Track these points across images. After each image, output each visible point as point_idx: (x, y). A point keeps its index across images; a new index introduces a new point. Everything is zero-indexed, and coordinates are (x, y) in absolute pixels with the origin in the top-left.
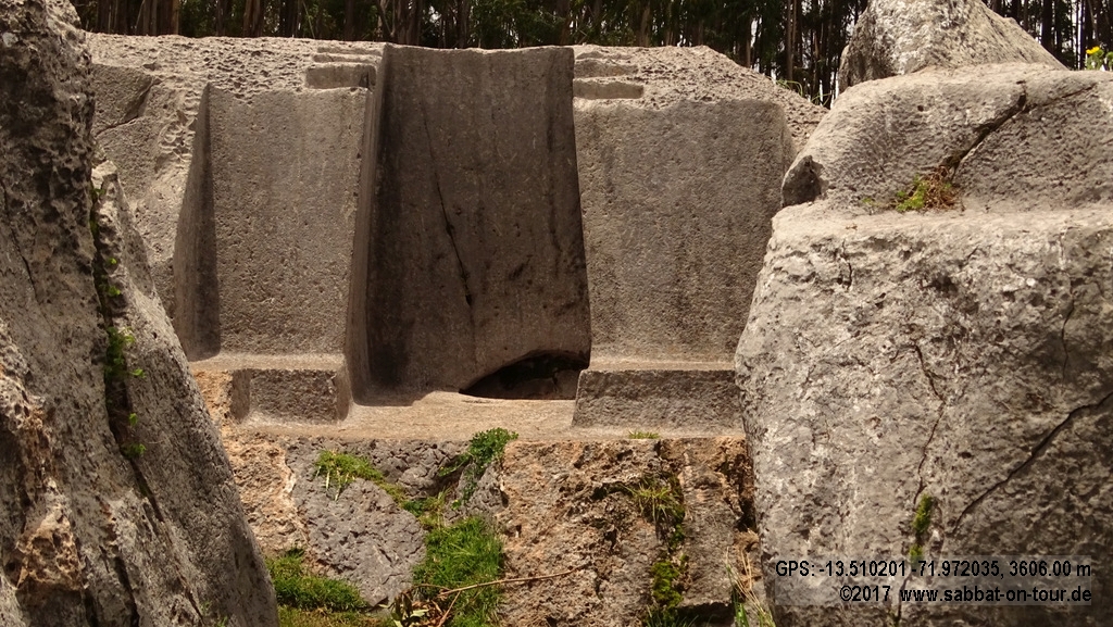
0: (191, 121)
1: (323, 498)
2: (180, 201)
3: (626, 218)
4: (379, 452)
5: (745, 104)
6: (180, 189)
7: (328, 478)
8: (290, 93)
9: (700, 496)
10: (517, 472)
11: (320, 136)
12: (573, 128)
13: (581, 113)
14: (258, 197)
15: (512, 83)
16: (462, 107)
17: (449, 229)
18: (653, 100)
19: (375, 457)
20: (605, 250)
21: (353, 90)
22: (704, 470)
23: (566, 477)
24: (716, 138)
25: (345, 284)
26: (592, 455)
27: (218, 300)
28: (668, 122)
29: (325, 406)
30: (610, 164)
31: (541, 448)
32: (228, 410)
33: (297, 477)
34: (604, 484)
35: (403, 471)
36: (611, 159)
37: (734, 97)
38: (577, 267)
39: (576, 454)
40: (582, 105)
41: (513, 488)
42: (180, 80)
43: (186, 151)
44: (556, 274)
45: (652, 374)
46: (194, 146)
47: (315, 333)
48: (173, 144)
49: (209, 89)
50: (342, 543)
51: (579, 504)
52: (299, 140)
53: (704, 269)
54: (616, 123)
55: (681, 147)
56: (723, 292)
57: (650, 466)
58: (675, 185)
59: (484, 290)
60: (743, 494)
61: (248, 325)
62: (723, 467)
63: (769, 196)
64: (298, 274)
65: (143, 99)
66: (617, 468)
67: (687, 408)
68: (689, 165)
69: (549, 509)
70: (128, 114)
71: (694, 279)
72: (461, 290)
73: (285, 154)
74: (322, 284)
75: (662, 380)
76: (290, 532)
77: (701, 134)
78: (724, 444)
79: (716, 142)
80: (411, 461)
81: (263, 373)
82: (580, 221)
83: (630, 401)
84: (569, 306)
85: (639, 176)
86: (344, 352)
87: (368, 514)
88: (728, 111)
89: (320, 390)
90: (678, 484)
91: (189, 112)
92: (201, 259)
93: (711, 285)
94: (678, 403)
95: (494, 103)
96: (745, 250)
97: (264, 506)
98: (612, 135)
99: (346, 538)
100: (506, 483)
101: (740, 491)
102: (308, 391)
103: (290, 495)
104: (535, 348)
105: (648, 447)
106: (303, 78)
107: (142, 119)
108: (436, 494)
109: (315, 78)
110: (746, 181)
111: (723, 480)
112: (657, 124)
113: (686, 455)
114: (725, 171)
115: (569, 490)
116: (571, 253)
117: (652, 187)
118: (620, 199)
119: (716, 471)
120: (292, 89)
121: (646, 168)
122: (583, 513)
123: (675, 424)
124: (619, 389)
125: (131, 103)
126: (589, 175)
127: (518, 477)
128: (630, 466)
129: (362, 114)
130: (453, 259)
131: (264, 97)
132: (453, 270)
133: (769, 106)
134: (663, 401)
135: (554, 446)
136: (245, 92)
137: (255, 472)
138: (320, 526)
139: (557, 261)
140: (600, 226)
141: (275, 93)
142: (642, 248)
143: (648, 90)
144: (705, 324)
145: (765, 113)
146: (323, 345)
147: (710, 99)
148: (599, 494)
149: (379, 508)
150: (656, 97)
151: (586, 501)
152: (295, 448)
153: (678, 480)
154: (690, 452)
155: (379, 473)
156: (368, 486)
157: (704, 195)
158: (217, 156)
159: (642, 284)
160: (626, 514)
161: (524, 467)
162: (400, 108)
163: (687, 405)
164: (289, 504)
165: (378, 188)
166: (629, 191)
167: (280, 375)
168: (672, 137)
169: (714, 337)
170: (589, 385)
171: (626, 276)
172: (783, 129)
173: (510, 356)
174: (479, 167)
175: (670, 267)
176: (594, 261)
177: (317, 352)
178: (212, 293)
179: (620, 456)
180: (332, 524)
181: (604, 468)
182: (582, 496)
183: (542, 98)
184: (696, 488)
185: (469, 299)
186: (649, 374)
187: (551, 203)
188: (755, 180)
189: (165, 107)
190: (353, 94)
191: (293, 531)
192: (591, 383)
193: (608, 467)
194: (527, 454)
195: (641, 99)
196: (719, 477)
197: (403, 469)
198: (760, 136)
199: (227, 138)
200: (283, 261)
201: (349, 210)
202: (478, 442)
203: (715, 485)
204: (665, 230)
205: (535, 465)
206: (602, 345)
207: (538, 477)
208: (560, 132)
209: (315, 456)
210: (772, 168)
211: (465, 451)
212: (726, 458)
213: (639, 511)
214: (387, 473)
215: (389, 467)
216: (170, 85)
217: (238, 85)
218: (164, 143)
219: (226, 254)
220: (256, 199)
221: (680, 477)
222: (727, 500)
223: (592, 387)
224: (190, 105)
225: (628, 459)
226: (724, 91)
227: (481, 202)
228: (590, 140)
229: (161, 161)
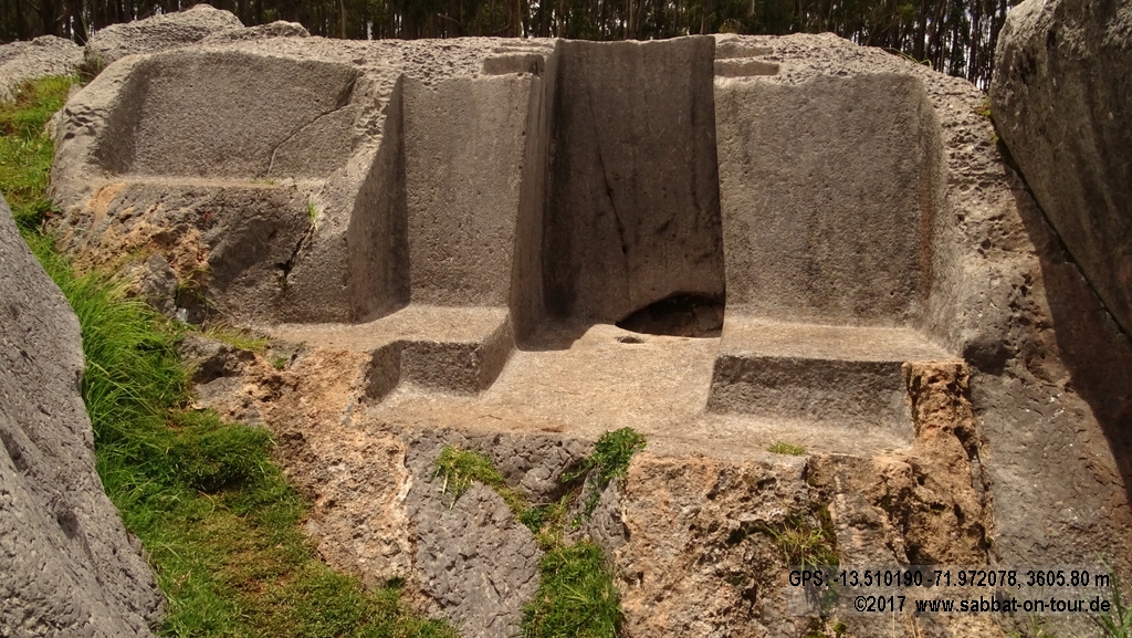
0: (384, 105)
1: (438, 508)
2: (363, 177)
3: (761, 188)
4: (504, 449)
5: (881, 77)
6: (365, 167)
7: (446, 482)
8: (468, 80)
9: (856, 538)
10: (641, 499)
11: (491, 116)
12: (713, 106)
13: (721, 90)
14: (441, 171)
15: (662, 68)
16: (620, 90)
17: (609, 192)
18: (789, 76)
19: (498, 456)
20: (740, 218)
21: (520, 75)
22: (860, 503)
23: (697, 512)
24: (850, 111)
25: (510, 246)
26: (728, 482)
27: (408, 259)
28: (804, 97)
29: (468, 378)
30: (747, 137)
31: (670, 469)
32: (363, 394)
33: (414, 479)
34: (742, 523)
35: (525, 472)
36: (748, 132)
37: (870, 71)
38: (713, 224)
39: (710, 482)
40: (722, 82)
41: (637, 521)
42: (379, 72)
43: (378, 132)
44: (696, 228)
45: (792, 362)
46: (385, 128)
47: (484, 289)
48: (366, 127)
49: (402, 79)
50: (449, 568)
51: (712, 551)
52: (475, 121)
53: (835, 236)
54: (753, 99)
55: (816, 120)
56: (853, 258)
57: (797, 499)
58: (810, 156)
59: (637, 242)
60: (907, 536)
61: (431, 281)
62: (884, 502)
63: (903, 167)
64: (472, 238)
65: (351, 88)
66: (757, 499)
67: (828, 400)
68: (823, 138)
69: (676, 555)
70: (339, 102)
71: (825, 246)
72: (618, 242)
73: (463, 133)
74: (492, 246)
75: (802, 369)
76: (394, 554)
77: (835, 107)
78: (885, 472)
79: (851, 115)
80: (534, 461)
81: (412, 344)
82: (718, 189)
83: (767, 389)
84: (706, 256)
85: (774, 149)
86: (509, 306)
87: (482, 529)
88: (864, 85)
89: (463, 363)
90: (829, 519)
91: (383, 99)
92: (395, 224)
93: (841, 252)
94: (819, 394)
95: (647, 86)
96: (877, 220)
97: (373, 518)
98: (750, 110)
99: (454, 562)
100: (631, 514)
101: (905, 532)
102: (453, 364)
103: (404, 502)
104: (678, 289)
105: (795, 475)
106: (481, 66)
107: (349, 106)
108: (557, 499)
109: (492, 66)
110: (879, 152)
111: (884, 519)
112: (793, 99)
113: (837, 479)
114: (859, 142)
115: (701, 529)
116: (708, 212)
117: (787, 159)
118: (756, 169)
119: (875, 505)
120: (470, 76)
121: (782, 140)
122: (717, 562)
123: (816, 417)
124: (756, 376)
125: (341, 93)
126: (727, 147)
127: (642, 506)
128: (773, 499)
129: (527, 96)
130: (612, 216)
131: (447, 84)
132: (611, 226)
133: (906, 79)
134: (804, 391)
135: (684, 467)
136: (432, 81)
137: (371, 475)
138: (430, 544)
139: (697, 219)
140: (736, 194)
141: (456, 80)
142: (775, 216)
143: (784, 67)
144: (834, 288)
145: (903, 85)
146: (491, 299)
147: (845, 74)
148: (736, 537)
149: (494, 522)
150: (792, 73)
151: (721, 546)
152: (418, 442)
153: (829, 513)
154: (841, 474)
155: (499, 475)
156: (487, 492)
157: (837, 166)
158: (409, 135)
159: (774, 250)
160: (768, 564)
161: (649, 493)
162: (570, 93)
163: (830, 397)
164: (400, 516)
165: (552, 159)
166: (764, 162)
167: (429, 347)
168: (807, 111)
169: (843, 301)
170: (724, 369)
171: (759, 242)
172: (921, 101)
173: (657, 296)
174: (634, 140)
175: (802, 234)
176: (730, 229)
177: (487, 306)
178: (403, 253)
179: (761, 484)
180: (442, 542)
181: (742, 500)
182: (715, 541)
183: (687, 81)
184: (851, 525)
185: (625, 249)
186: (789, 361)
187: (693, 170)
188: (889, 151)
189: (366, 95)
190: (520, 78)
191: (398, 552)
192: (727, 367)
193: (746, 499)
194: (654, 476)
195: (778, 76)
196: (880, 513)
197: (526, 470)
198: (896, 109)
199: (417, 120)
200: (460, 226)
201: (515, 180)
202: (604, 445)
203: (874, 525)
204: (798, 200)
205: (662, 491)
206: (735, 306)
207: (666, 507)
208: (702, 108)
209: (437, 452)
210: (907, 140)
211: (589, 453)
212: (888, 489)
213: (784, 560)
214: (508, 475)
215: (511, 467)
216: (370, 76)
217: (427, 75)
218: (359, 126)
219: (415, 220)
220: (440, 172)
221: (831, 508)
222: (889, 546)
223: (728, 372)
224: (384, 93)
225: (770, 488)
226: (857, 66)
227: (635, 170)
228: (728, 114)
229: (356, 141)
